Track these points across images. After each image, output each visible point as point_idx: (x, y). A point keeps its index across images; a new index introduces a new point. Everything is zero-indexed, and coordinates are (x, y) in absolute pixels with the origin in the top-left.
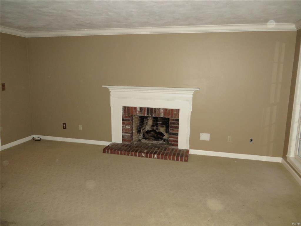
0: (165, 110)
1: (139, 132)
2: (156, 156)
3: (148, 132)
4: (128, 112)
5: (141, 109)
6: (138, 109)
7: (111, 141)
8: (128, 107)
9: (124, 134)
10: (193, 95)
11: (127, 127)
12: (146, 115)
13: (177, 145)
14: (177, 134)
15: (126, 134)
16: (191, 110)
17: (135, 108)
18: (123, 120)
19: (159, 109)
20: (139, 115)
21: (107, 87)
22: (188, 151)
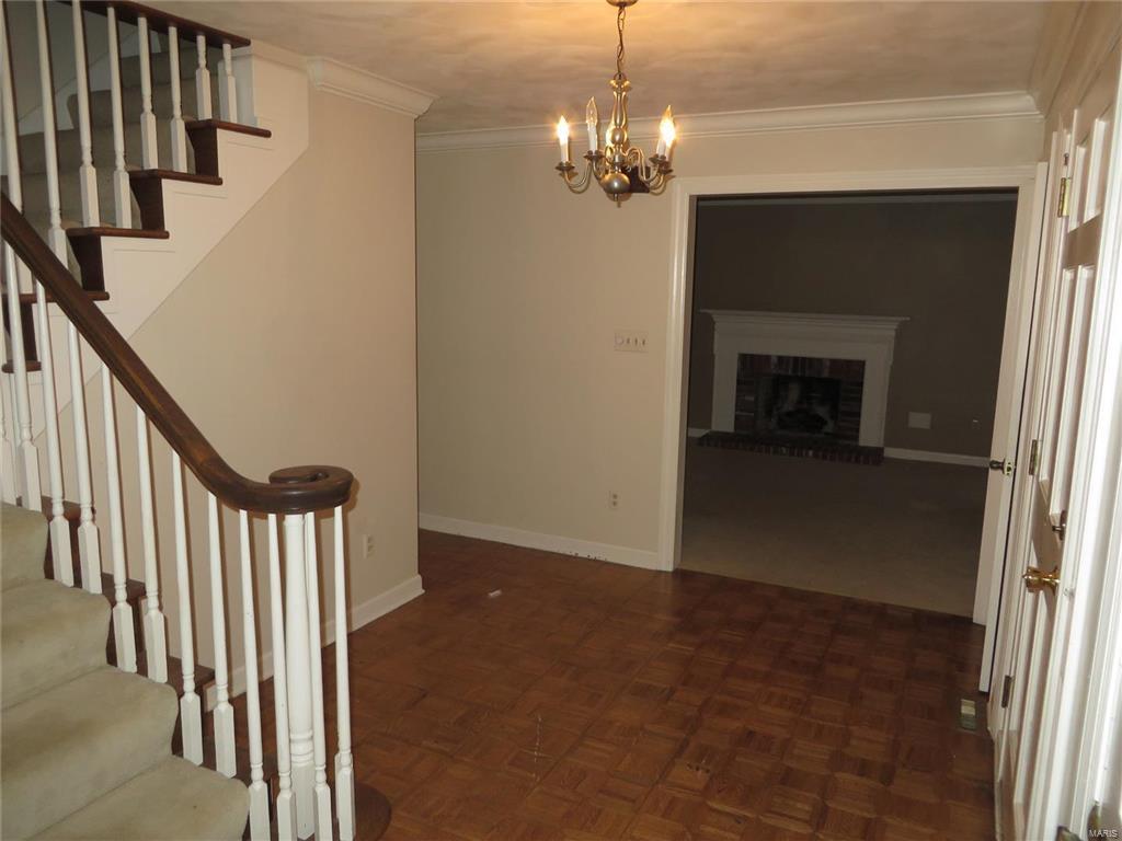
0: (834, 362)
1: (769, 413)
2: (811, 453)
3: (789, 414)
4: (751, 366)
5: (781, 359)
6: (774, 360)
7: (710, 427)
8: (752, 356)
9: (738, 413)
10: (896, 330)
11: (747, 398)
12: (790, 373)
13: (856, 438)
14: (858, 415)
15: (744, 414)
16: (890, 363)
17: (768, 358)
18: (739, 382)
19: (820, 361)
20: (774, 372)
21: (710, 311)
22: (879, 451)
